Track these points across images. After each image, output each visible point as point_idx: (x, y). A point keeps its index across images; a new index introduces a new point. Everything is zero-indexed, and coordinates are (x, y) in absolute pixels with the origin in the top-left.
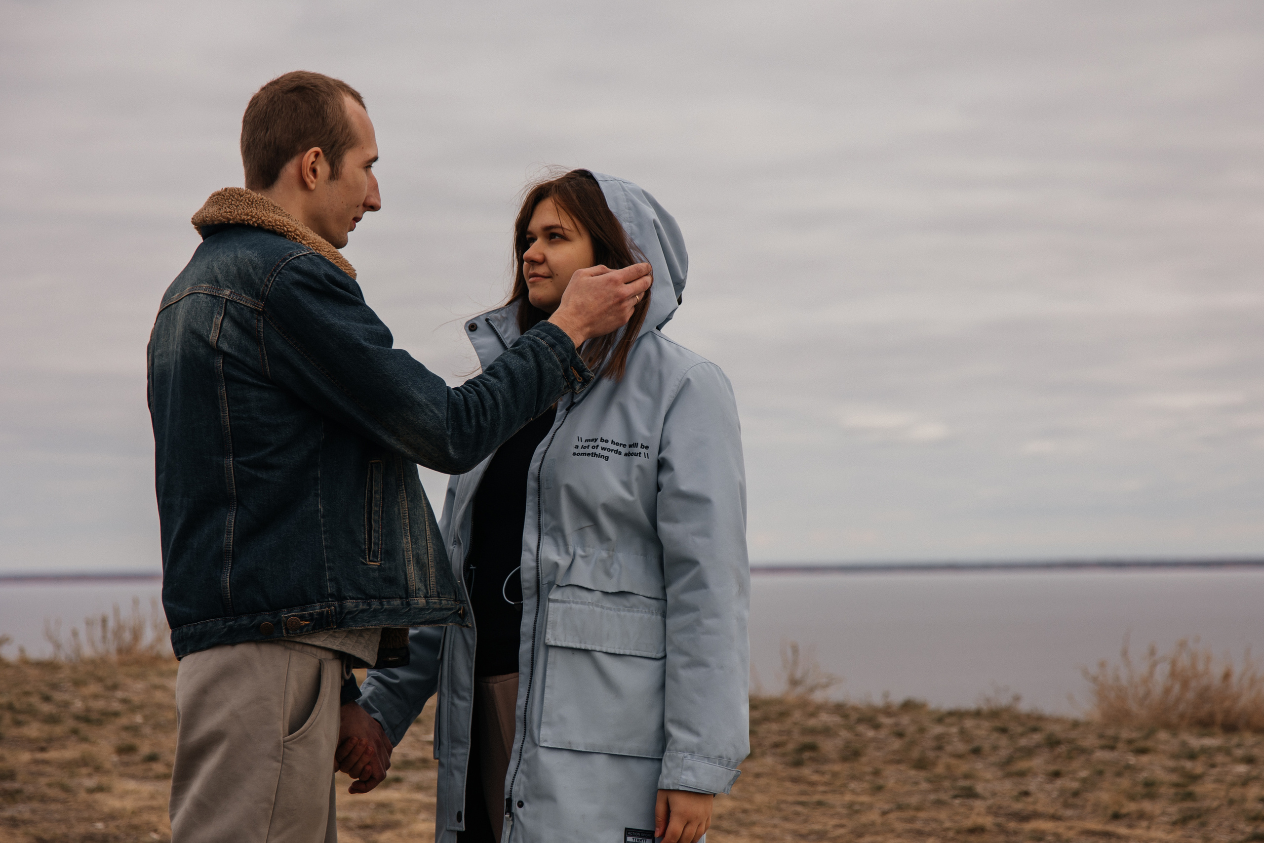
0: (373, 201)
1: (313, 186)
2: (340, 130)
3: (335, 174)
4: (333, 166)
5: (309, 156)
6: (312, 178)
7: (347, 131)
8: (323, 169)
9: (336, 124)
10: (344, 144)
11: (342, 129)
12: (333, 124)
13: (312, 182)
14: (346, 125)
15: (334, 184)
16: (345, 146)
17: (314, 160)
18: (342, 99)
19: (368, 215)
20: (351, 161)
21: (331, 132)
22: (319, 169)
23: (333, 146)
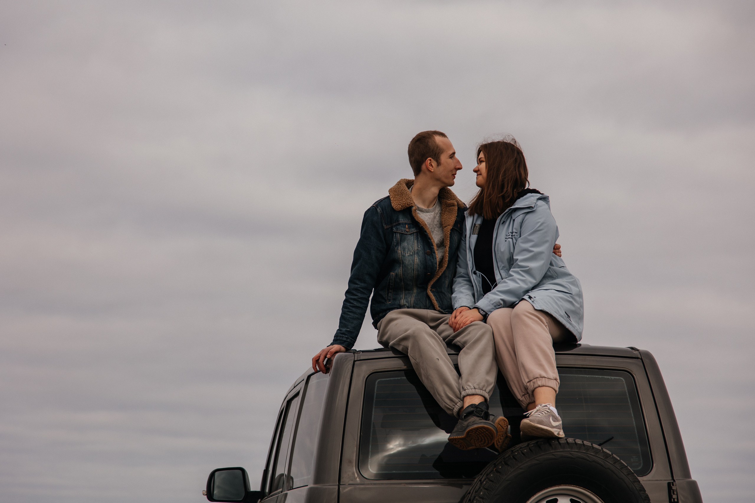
0: (458, 167)
1: (432, 170)
2: (436, 149)
3: (439, 164)
4: (437, 161)
5: (428, 161)
6: (431, 168)
7: (439, 148)
8: (434, 164)
9: (434, 148)
10: (439, 153)
11: (437, 149)
12: (433, 148)
13: (432, 169)
14: (438, 147)
15: (440, 167)
16: (439, 154)
17: (430, 162)
18: (434, 138)
19: (458, 172)
20: (444, 158)
21: (433, 151)
22: (433, 164)
23: (435, 155)
